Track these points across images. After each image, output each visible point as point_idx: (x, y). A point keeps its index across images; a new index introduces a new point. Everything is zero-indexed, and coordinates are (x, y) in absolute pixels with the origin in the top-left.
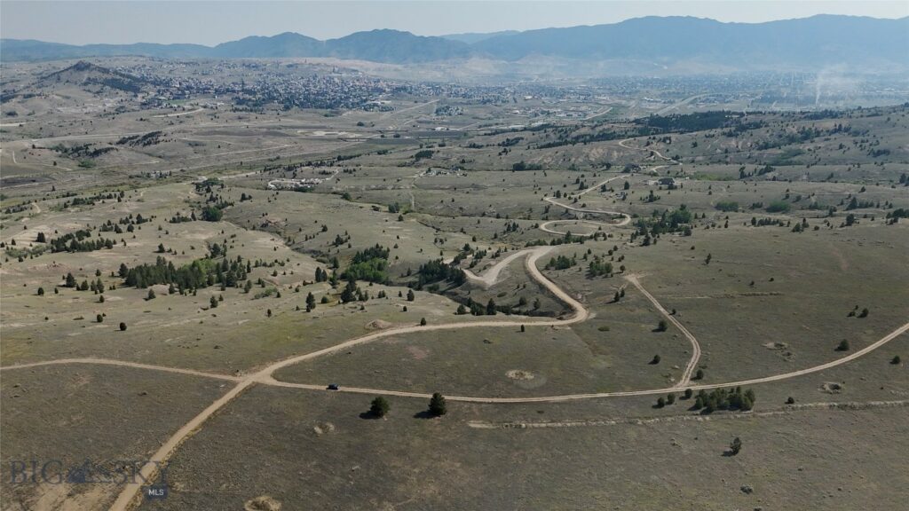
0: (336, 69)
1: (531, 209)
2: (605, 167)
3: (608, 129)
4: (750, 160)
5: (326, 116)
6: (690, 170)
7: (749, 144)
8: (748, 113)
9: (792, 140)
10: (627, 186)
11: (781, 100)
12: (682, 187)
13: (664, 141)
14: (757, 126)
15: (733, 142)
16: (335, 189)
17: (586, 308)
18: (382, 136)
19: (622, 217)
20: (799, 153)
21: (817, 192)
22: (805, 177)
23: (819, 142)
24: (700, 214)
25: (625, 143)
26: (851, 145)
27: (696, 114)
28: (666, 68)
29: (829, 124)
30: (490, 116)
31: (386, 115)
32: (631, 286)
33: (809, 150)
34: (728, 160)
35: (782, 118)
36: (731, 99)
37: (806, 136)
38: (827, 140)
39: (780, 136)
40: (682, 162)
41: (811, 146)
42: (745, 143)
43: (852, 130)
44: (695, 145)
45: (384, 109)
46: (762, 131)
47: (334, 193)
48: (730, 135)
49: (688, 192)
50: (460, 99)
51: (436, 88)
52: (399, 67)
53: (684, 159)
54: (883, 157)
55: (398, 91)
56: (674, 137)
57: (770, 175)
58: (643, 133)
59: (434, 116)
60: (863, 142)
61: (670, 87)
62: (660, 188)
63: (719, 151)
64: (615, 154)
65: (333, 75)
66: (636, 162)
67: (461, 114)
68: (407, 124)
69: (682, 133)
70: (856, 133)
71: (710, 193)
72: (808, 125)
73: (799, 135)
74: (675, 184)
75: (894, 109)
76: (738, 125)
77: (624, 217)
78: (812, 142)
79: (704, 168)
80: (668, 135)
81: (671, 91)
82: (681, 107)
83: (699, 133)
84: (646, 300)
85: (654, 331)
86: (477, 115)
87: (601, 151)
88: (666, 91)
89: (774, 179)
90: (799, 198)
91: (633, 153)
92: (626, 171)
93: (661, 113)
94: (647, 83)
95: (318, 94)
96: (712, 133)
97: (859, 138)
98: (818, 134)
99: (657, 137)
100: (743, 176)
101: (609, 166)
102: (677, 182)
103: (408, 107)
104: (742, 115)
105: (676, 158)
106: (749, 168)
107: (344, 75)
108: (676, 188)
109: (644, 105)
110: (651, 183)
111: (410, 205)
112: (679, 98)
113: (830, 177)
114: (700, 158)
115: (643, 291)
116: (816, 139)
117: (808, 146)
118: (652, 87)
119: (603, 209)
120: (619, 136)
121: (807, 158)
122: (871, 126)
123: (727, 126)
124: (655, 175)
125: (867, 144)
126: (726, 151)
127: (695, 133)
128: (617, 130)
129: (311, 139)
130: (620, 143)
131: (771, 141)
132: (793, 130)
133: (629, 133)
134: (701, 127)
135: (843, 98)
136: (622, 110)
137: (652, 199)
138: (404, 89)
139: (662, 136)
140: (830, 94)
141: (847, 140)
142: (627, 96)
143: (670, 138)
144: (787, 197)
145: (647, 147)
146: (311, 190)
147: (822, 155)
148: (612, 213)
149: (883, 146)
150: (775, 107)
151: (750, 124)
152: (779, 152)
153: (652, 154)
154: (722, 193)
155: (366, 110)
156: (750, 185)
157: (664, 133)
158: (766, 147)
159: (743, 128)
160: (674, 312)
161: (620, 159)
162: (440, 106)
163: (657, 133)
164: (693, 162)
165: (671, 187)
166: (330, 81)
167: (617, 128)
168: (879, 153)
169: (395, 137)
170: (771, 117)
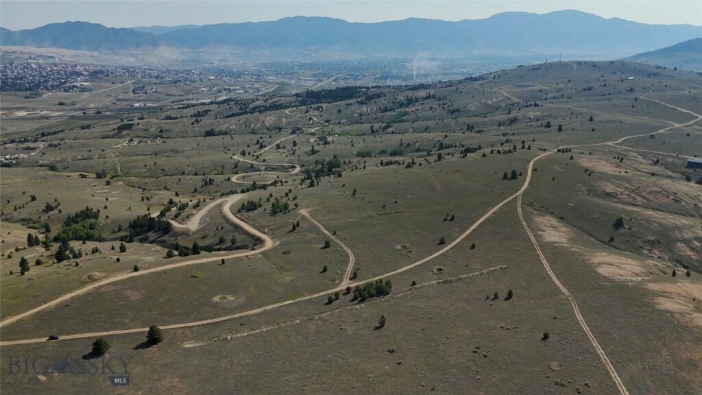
0: (33, 56)
1: (223, 166)
2: (278, 130)
3: (277, 102)
4: (376, 121)
5: (26, 97)
6: (338, 129)
7: (375, 109)
8: (372, 87)
9: (401, 105)
10: (295, 144)
11: (392, 77)
12: (333, 142)
13: (318, 109)
14: (379, 96)
15: (364, 108)
16: (41, 162)
17: (272, 238)
18: (84, 113)
19: (294, 167)
20: (406, 114)
21: (419, 140)
22: (411, 130)
23: (418, 106)
24: (347, 161)
25: (290, 112)
26: (438, 107)
27: (338, 89)
28: (314, 55)
29: (423, 93)
30: (181, 93)
31: (86, 95)
32: (304, 217)
33: (413, 111)
34: (362, 121)
35: (394, 90)
36: (361, 77)
37: (410, 102)
38: (423, 104)
39: (394, 103)
40: (331, 124)
41: (413, 109)
42: (372, 109)
43: (437, 97)
44: (339, 111)
45: (84, 90)
46: (383, 99)
47: (41, 166)
48: (362, 103)
49: (338, 145)
50: (154, 80)
51: (131, 72)
52: (95, 53)
53: (333, 122)
54: (456, 114)
55: (96, 75)
56: (324, 106)
57: (390, 130)
58: (302, 103)
59: (131, 95)
60: (444, 104)
61: (318, 69)
62: (319, 144)
63: (356, 115)
64: (284, 120)
65: (30, 61)
66: (299, 125)
67: (155, 92)
68: (107, 101)
69: (329, 103)
70: (439, 99)
71: (352, 146)
72: (410, 94)
73: (405, 102)
74: (328, 140)
75: (460, 82)
76: (367, 96)
77: (295, 167)
78: (414, 106)
79: (347, 128)
80: (320, 105)
81: (319, 72)
82: (327, 84)
83: (341, 102)
84: (315, 227)
85: (322, 248)
86: (169, 93)
87: (273, 118)
88: (316, 72)
89: (393, 133)
90: (408, 145)
91: (297, 119)
92: (293, 133)
93: (314, 89)
94: (302, 66)
95: (16, 78)
96: (350, 102)
97: (441, 102)
98: (417, 100)
99: (313, 106)
100: (373, 132)
101: (280, 129)
102: (330, 139)
103: (106, 87)
104: (368, 88)
105: (328, 121)
106: (377, 126)
107: (41, 61)
108: (329, 143)
109: (303, 83)
110: (312, 140)
111: (116, 170)
112: (326, 77)
113: (427, 129)
114: (344, 121)
115: (312, 220)
116: (416, 104)
117: (411, 109)
118: (305, 69)
119: (279, 162)
120: (285, 106)
121: (411, 117)
122: (448, 93)
123: (359, 97)
124: (314, 134)
125: (446, 106)
126: (361, 115)
127: (338, 103)
128: (283, 102)
129: (13, 119)
130: (287, 111)
131: (389, 106)
132: (401, 98)
133: (293, 104)
134: (343, 98)
135: (430, 75)
136: (286, 87)
137: (313, 152)
138: (102, 72)
139: (316, 106)
140: (422, 73)
141: (434, 104)
142: (289, 76)
143: (321, 107)
144: (402, 144)
145: (307, 114)
146: (17, 165)
147: (421, 114)
148: (286, 165)
149: (455, 107)
150: (389, 83)
151: (374, 95)
152: (395, 113)
153: (310, 119)
154: (360, 146)
155: (65, 91)
156: (378, 138)
157: (317, 103)
158: (386, 110)
159: (370, 98)
160: (335, 233)
161: (288, 123)
162: (136, 85)
163: (312, 103)
164: (339, 123)
165: (326, 143)
166: (28, 66)
167: (283, 100)
168: (454, 111)
169: (96, 113)
170: (387, 90)
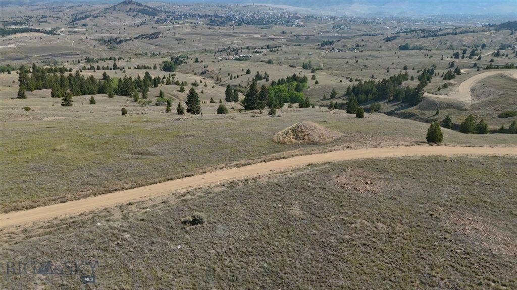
0: (271, 8)
5: (262, 28)
16: (262, 59)
18: (297, 38)
28: (485, 9)
30: (370, 30)
31: (299, 29)
45: (299, 26)
47: (261, 61)
50: (349, 22)
51: (333, 18)
52: (309, 9)
55: (308, 18)
59: (332, 30)
65: (269, 11)
67: (349, 29)
68: (314, 33)
86: (360, 29)
87: (471, 38)
95: (259, 19)
103: (314, 25)
107: (275, 11)
111: (320, 66)
129: (251, 39)
138: (312, 17)
146: (246, 60)
155: (287, 26)
162: (335, 25)
166: (267, 14)
169: (306, 38)
